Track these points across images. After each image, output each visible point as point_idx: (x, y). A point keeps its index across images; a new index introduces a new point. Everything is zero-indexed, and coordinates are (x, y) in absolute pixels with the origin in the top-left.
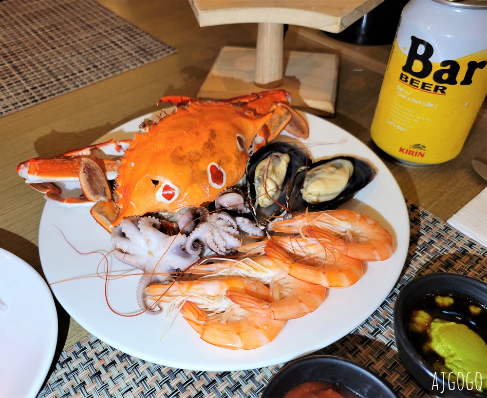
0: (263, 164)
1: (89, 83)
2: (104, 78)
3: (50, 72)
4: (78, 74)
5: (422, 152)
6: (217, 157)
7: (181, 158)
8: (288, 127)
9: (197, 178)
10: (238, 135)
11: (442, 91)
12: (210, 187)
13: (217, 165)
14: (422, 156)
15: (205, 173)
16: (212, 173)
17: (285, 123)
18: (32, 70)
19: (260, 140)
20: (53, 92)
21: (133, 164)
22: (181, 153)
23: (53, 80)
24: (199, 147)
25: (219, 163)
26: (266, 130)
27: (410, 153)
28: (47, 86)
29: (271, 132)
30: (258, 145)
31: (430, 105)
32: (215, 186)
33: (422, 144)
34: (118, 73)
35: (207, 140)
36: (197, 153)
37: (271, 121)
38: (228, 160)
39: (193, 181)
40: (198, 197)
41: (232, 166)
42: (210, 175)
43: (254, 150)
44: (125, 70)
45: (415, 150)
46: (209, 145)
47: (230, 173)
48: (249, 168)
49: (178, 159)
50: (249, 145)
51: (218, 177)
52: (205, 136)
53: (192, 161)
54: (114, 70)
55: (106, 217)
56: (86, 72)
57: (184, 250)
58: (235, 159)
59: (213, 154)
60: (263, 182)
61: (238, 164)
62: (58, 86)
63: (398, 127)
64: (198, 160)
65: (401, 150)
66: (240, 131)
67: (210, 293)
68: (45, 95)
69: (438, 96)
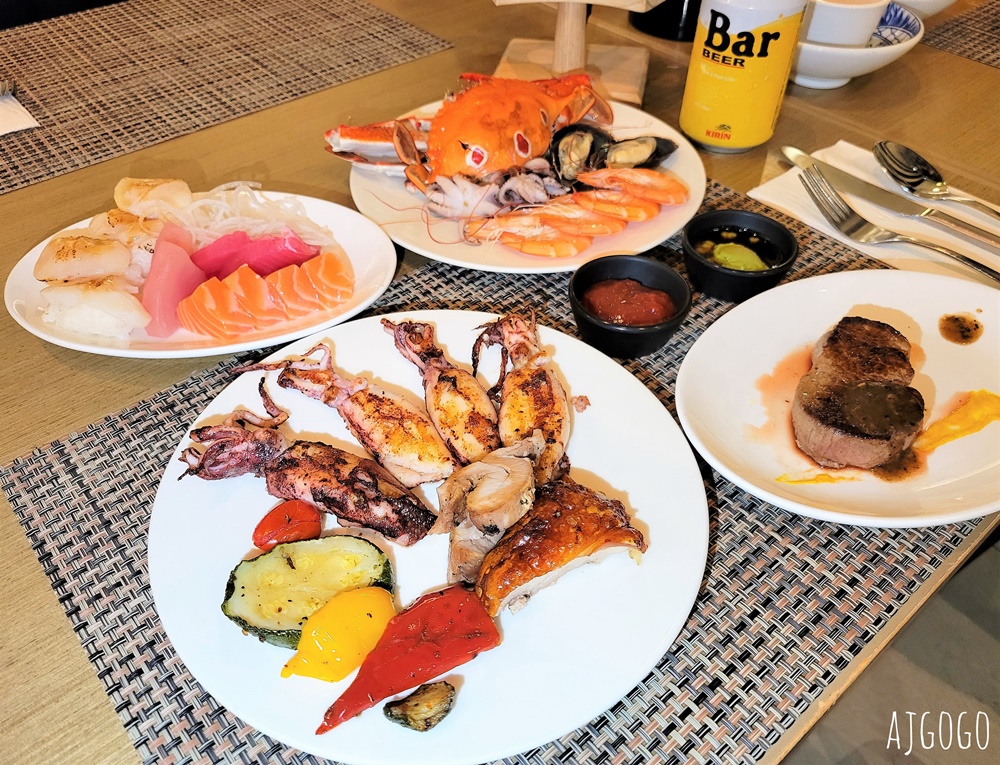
0: (567, 140)
1: (352, 78)
2: (369, 72)
3: (301, 65)
4: (337, 69)
5: (728, 133)
6: (522, 126)
7: (489, 125)
8: (592, 111)
9: (504, 144)
10: (542, 110)
11: (742, 63)
12: (517, 154)
13: (522, 135)
14: (729, 138)
15: (512, 140)
16: (518, 139)
17: (588, 106)
18: (278, 64)
19: (563, 119)
20: (313, 86)
21: (443, 129)
22: (489, 120)
23: (307, 74)
24: (505, 116)
25: (525, 133)
26: (569, 112)
27: (717, 135)
28: (303, 80)
29: (574, 115)
30: (561, 124)
31: (732, 79)
32: (521, 154)
33: (727, 124)
34: (385, 67)
35: (512, 110)
36: (504, 121)
37: (573, 103)
38: (533, 131)
39: (500, 147)
40: (506, 161)
41: (537, 137)
42: (516, 143)
43: (557, 128)
44: (393, 65)
45: (721, 132)
46: (515, 115)
47: (535, 144)
48: (553, 143)
49: (487, 125)
50: (552, 124)
51: (524, 146)
52: (511, 107)
53: (501, 127)
54: (380, 65)
55: (418, 177)
56: (345, 66)
57: (497, 200)
58: (539, 132)
59: (519, 124)
60: (567, 153)
61: (543, 138)
62: (317, 80)
63: (704, 108)
64: (505, 128)
65: (708, 133)
66: (543, 106)
67: (526, 224)
68: (304, 89)
69: (737, 69)
